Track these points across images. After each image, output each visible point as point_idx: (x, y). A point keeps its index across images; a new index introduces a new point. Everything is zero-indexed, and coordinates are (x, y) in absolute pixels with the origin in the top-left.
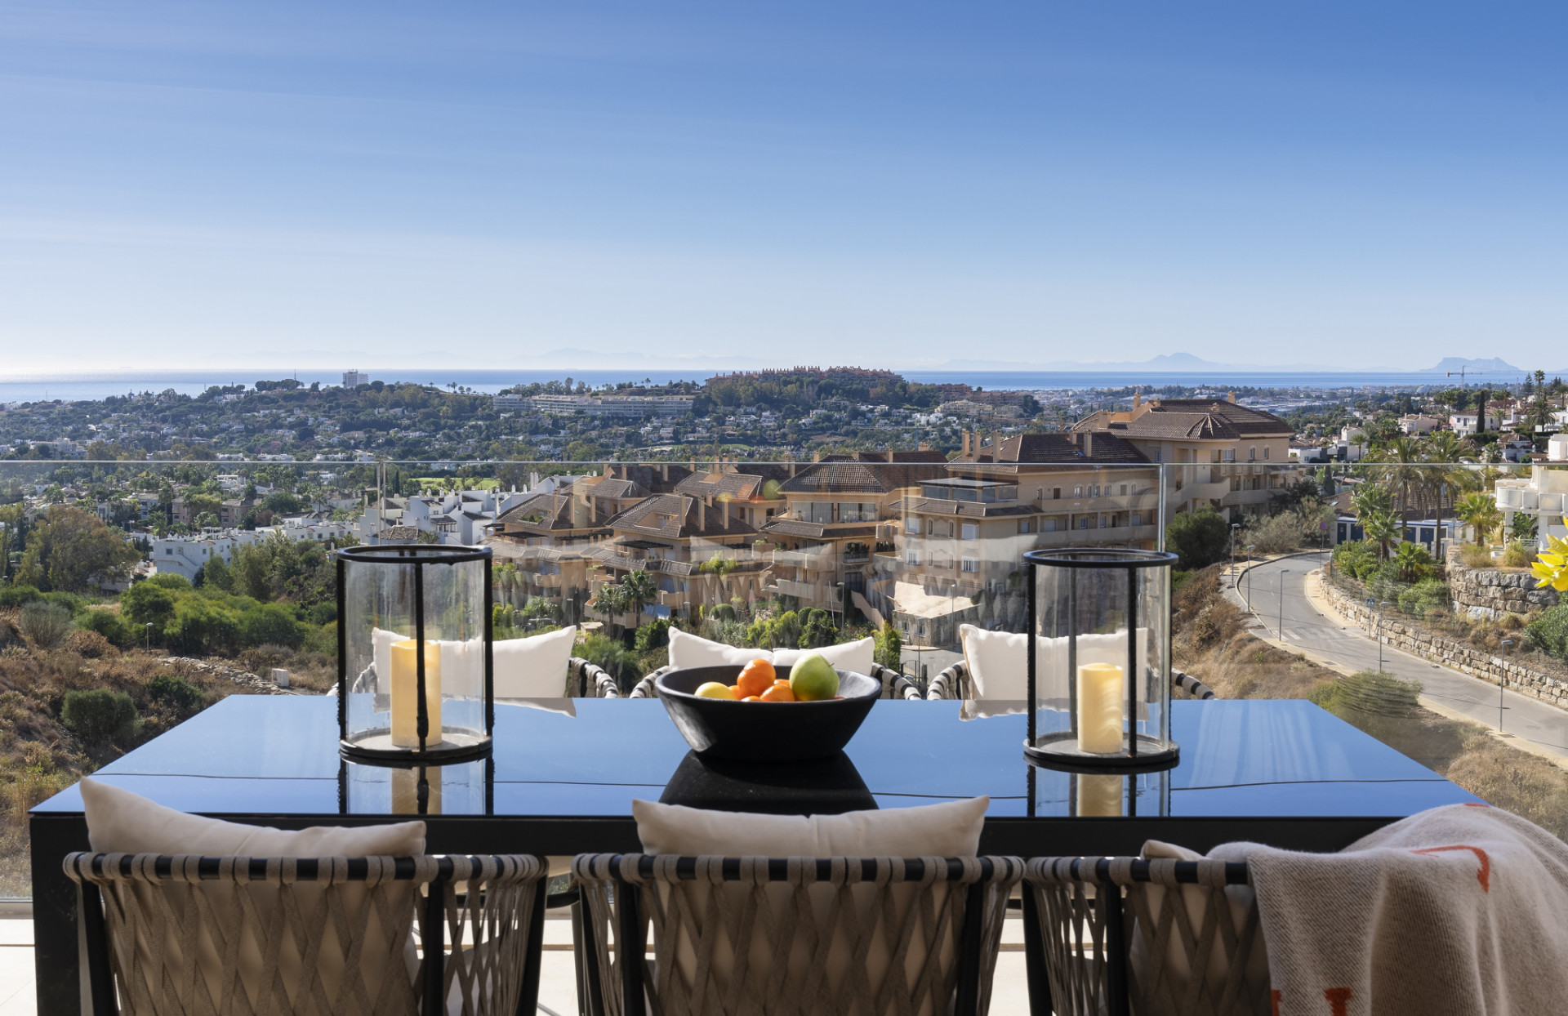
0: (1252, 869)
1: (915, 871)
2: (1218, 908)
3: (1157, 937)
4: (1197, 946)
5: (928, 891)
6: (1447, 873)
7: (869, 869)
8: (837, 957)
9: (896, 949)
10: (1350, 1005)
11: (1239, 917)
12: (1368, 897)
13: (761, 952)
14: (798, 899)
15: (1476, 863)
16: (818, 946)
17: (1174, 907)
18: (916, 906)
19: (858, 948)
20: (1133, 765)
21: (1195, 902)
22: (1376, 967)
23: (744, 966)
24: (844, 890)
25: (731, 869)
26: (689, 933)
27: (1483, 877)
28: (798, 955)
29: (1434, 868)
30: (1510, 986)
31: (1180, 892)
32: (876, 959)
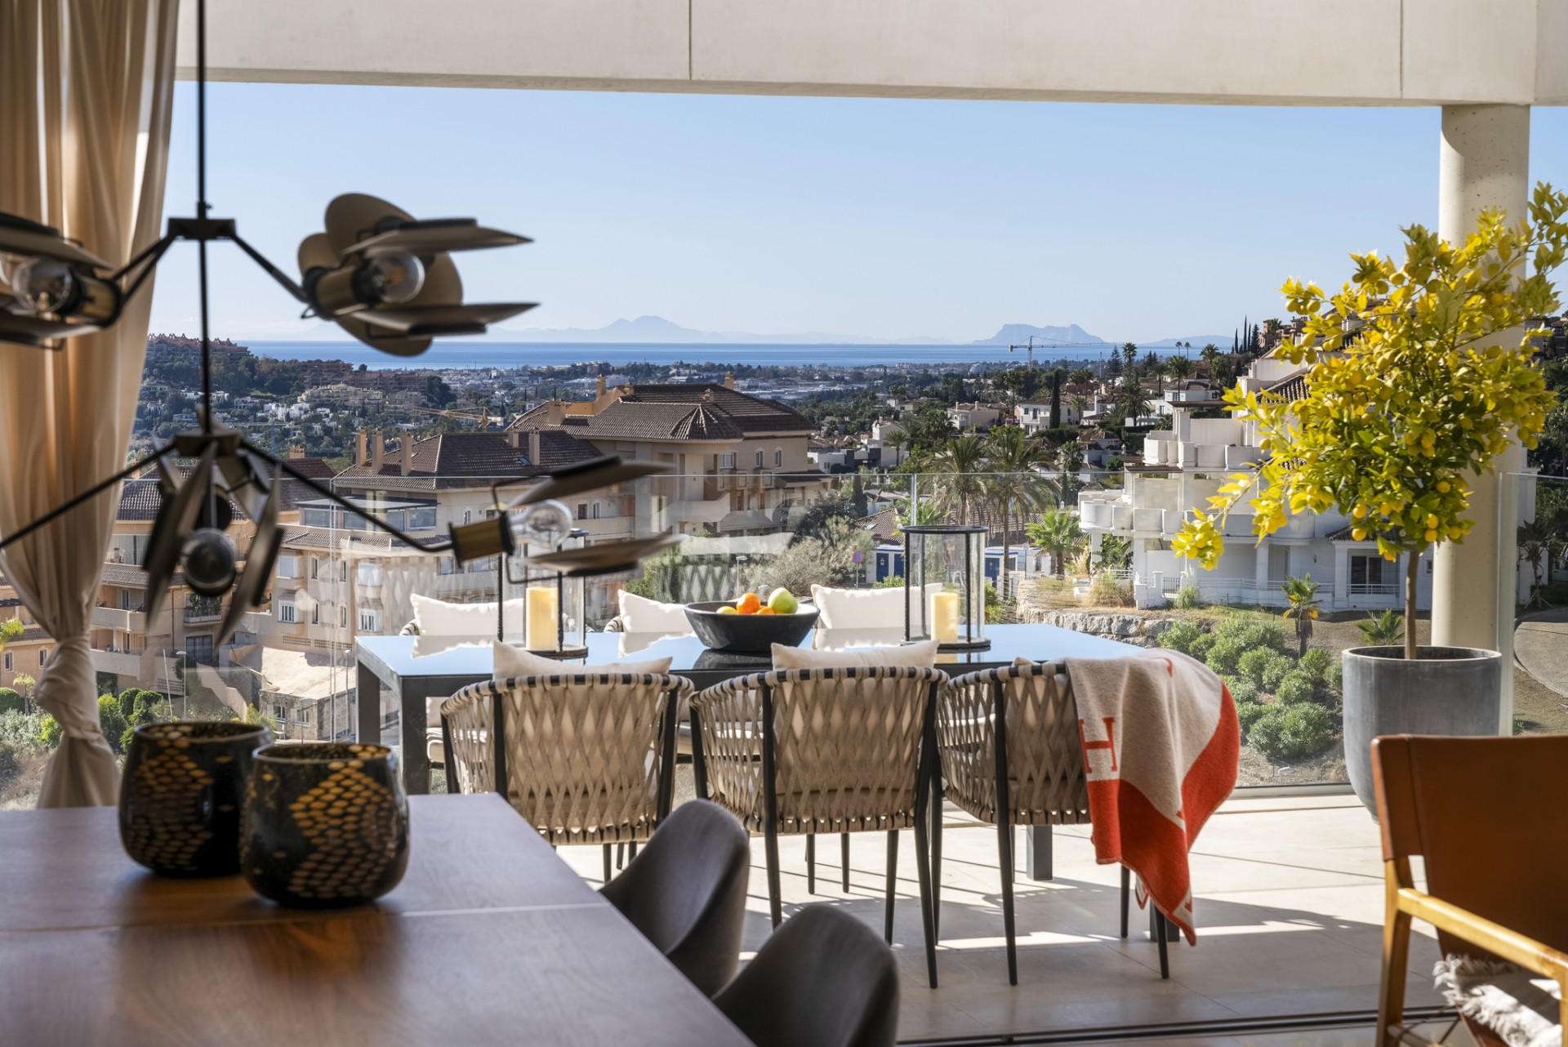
0: (1068, 665)
1: (912, 674)
2: (1051, 688)
3: (1020, 707)
4: (1040, 709)
5: (915, 683)
6: (1156, 667)
7: (893, 672)
8: (872, 719)
9: (899, 715)
10: (1114, 725)
11: (1060, 691)
12: (1121, 676)
13: (837, 718)
14: (858, 688)
15: (1167, 664)
16: (864, 714)
17: (1029, 689)
18: (910, 692)
19: (882, 714)
20: (969, 647)
21: (1040, 685)
22: (1124, 712)
23: (827, 724)
24: (880, 682)
25: (828, 674)
26: (801, 710)
27: (1170, 669)
28: (855, 718)
29: (1149, 664)
30: (1181, 725)
31: (1032, 681)
32: (890, 720)
